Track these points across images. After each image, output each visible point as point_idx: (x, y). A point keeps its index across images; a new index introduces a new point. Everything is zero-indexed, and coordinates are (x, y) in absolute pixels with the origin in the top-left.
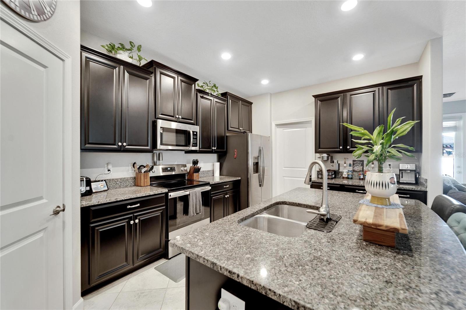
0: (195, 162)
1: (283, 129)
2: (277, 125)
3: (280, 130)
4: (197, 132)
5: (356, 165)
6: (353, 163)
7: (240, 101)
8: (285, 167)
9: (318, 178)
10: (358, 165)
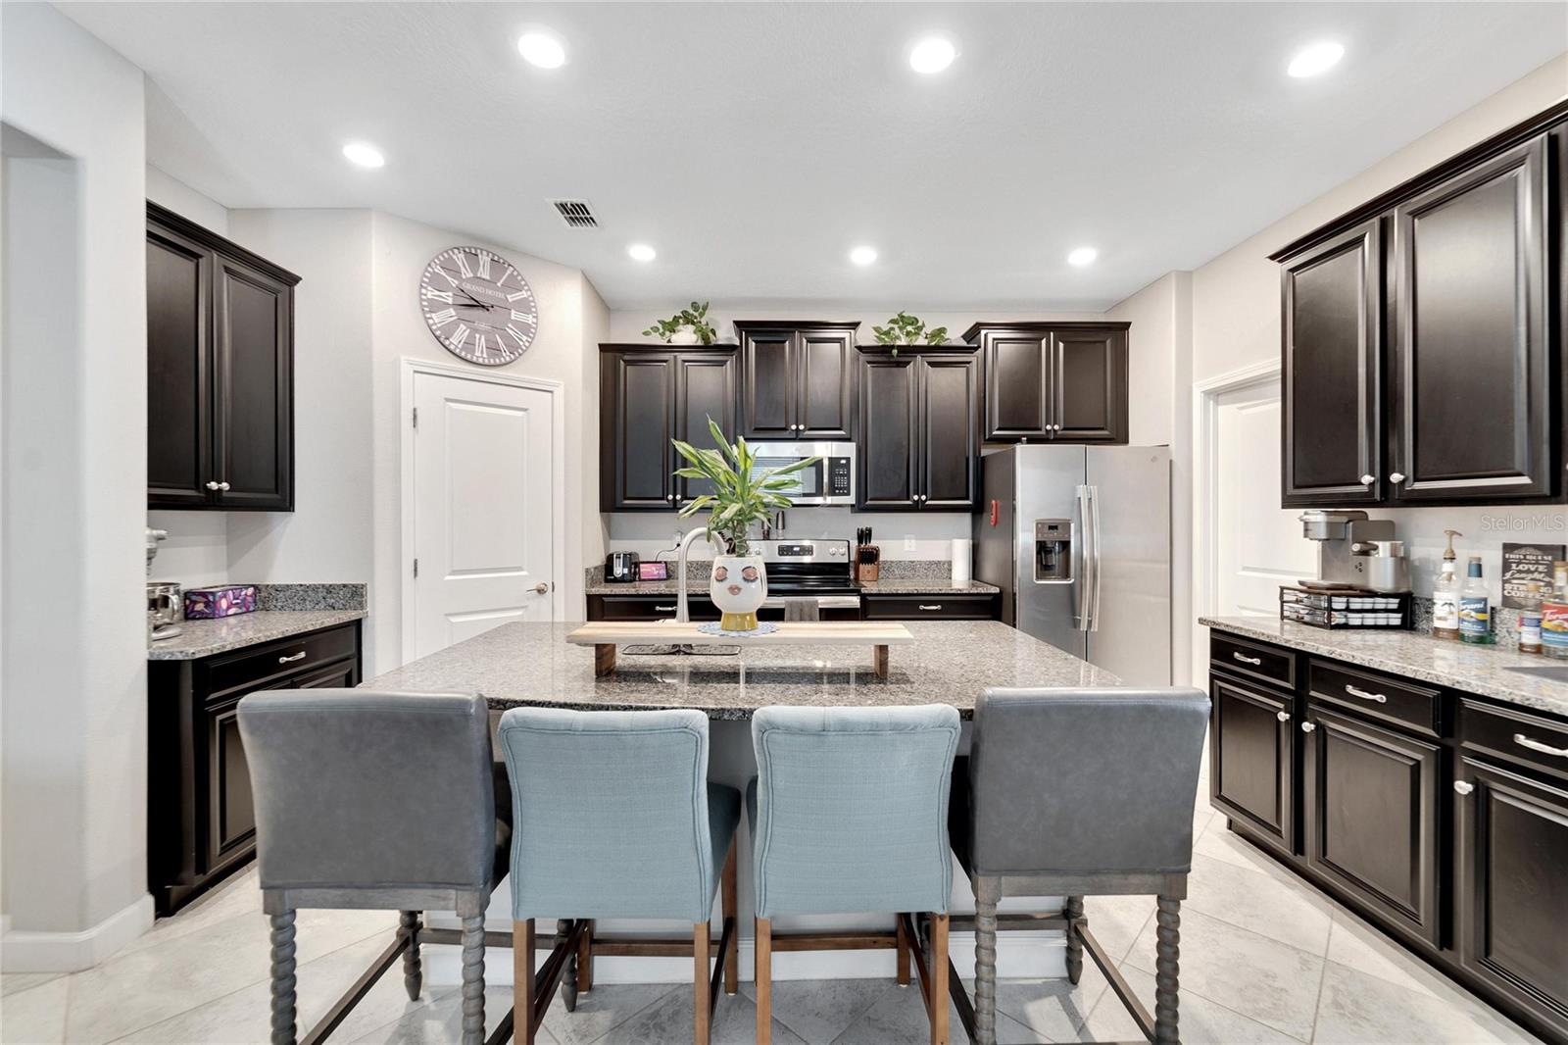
0: (864, 535)
1: (1243, 408)
2: (1217, 395)
3: (1227, 412)
4: (848, 459)
5: (1520, 572)
6: (1504, 557)
7: (1052, 334)
8: (1245, 569)
9: (1283, 617)
10: (1528, 571)
